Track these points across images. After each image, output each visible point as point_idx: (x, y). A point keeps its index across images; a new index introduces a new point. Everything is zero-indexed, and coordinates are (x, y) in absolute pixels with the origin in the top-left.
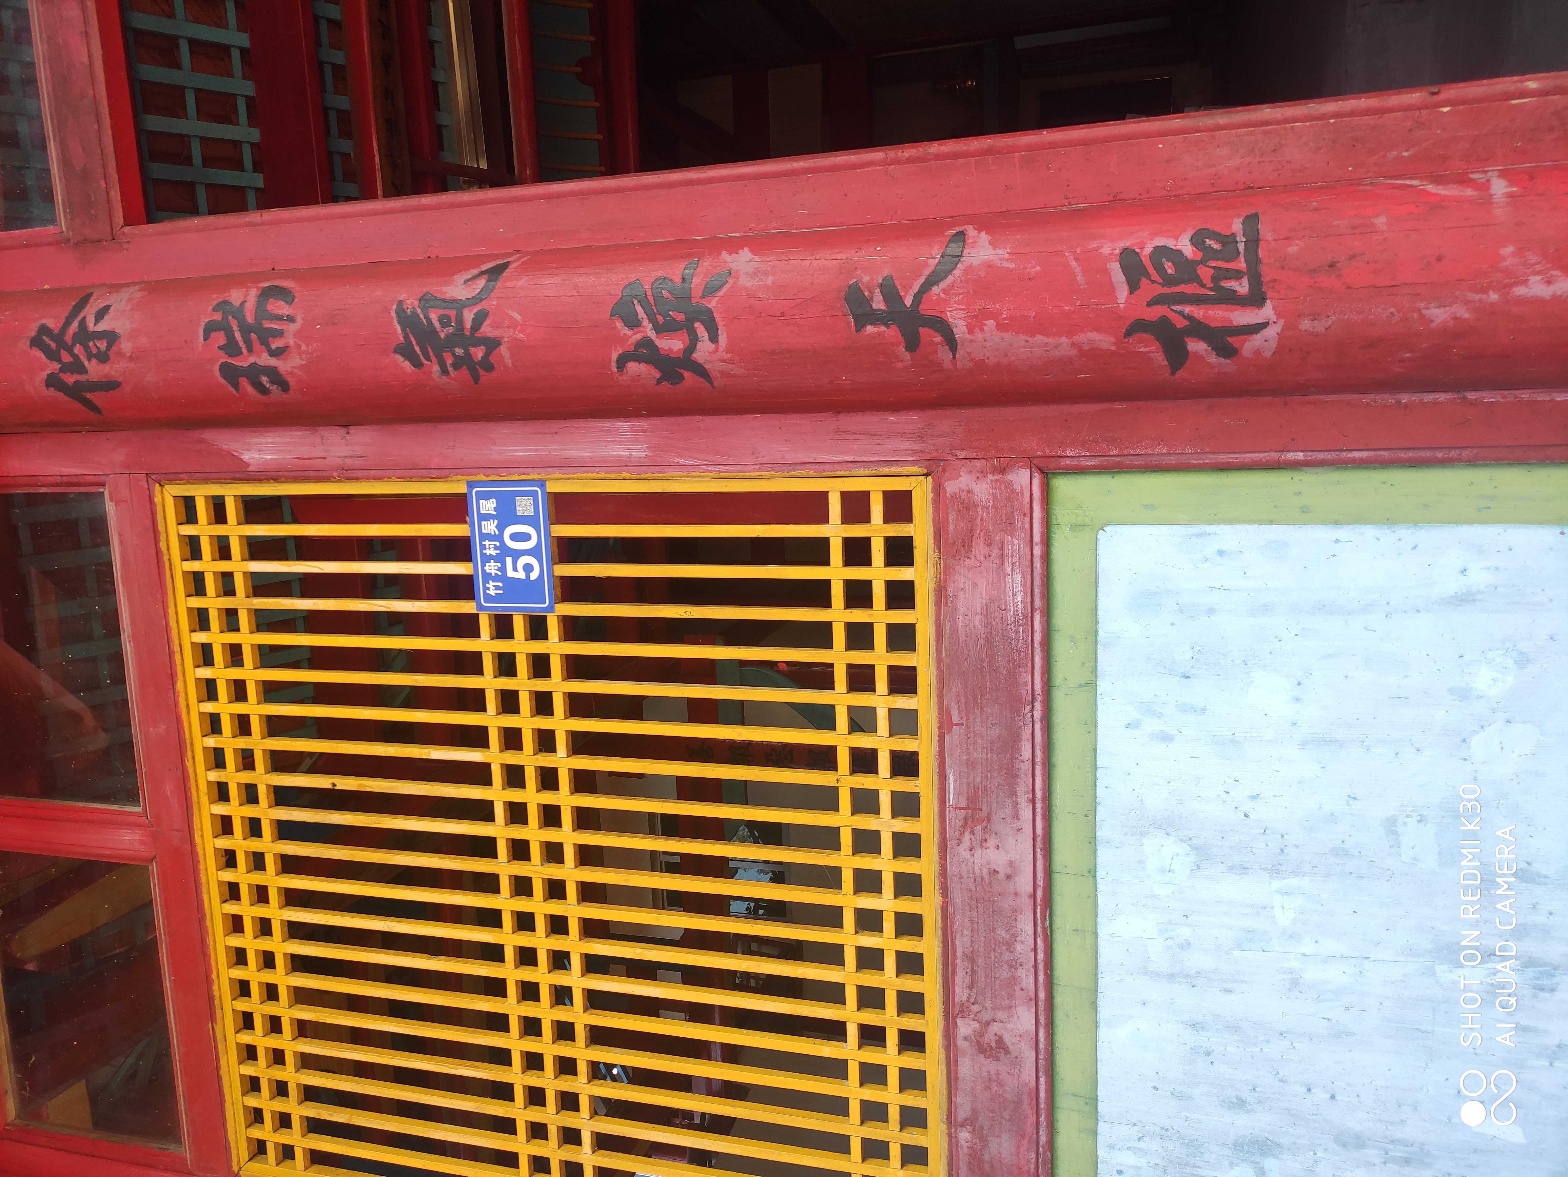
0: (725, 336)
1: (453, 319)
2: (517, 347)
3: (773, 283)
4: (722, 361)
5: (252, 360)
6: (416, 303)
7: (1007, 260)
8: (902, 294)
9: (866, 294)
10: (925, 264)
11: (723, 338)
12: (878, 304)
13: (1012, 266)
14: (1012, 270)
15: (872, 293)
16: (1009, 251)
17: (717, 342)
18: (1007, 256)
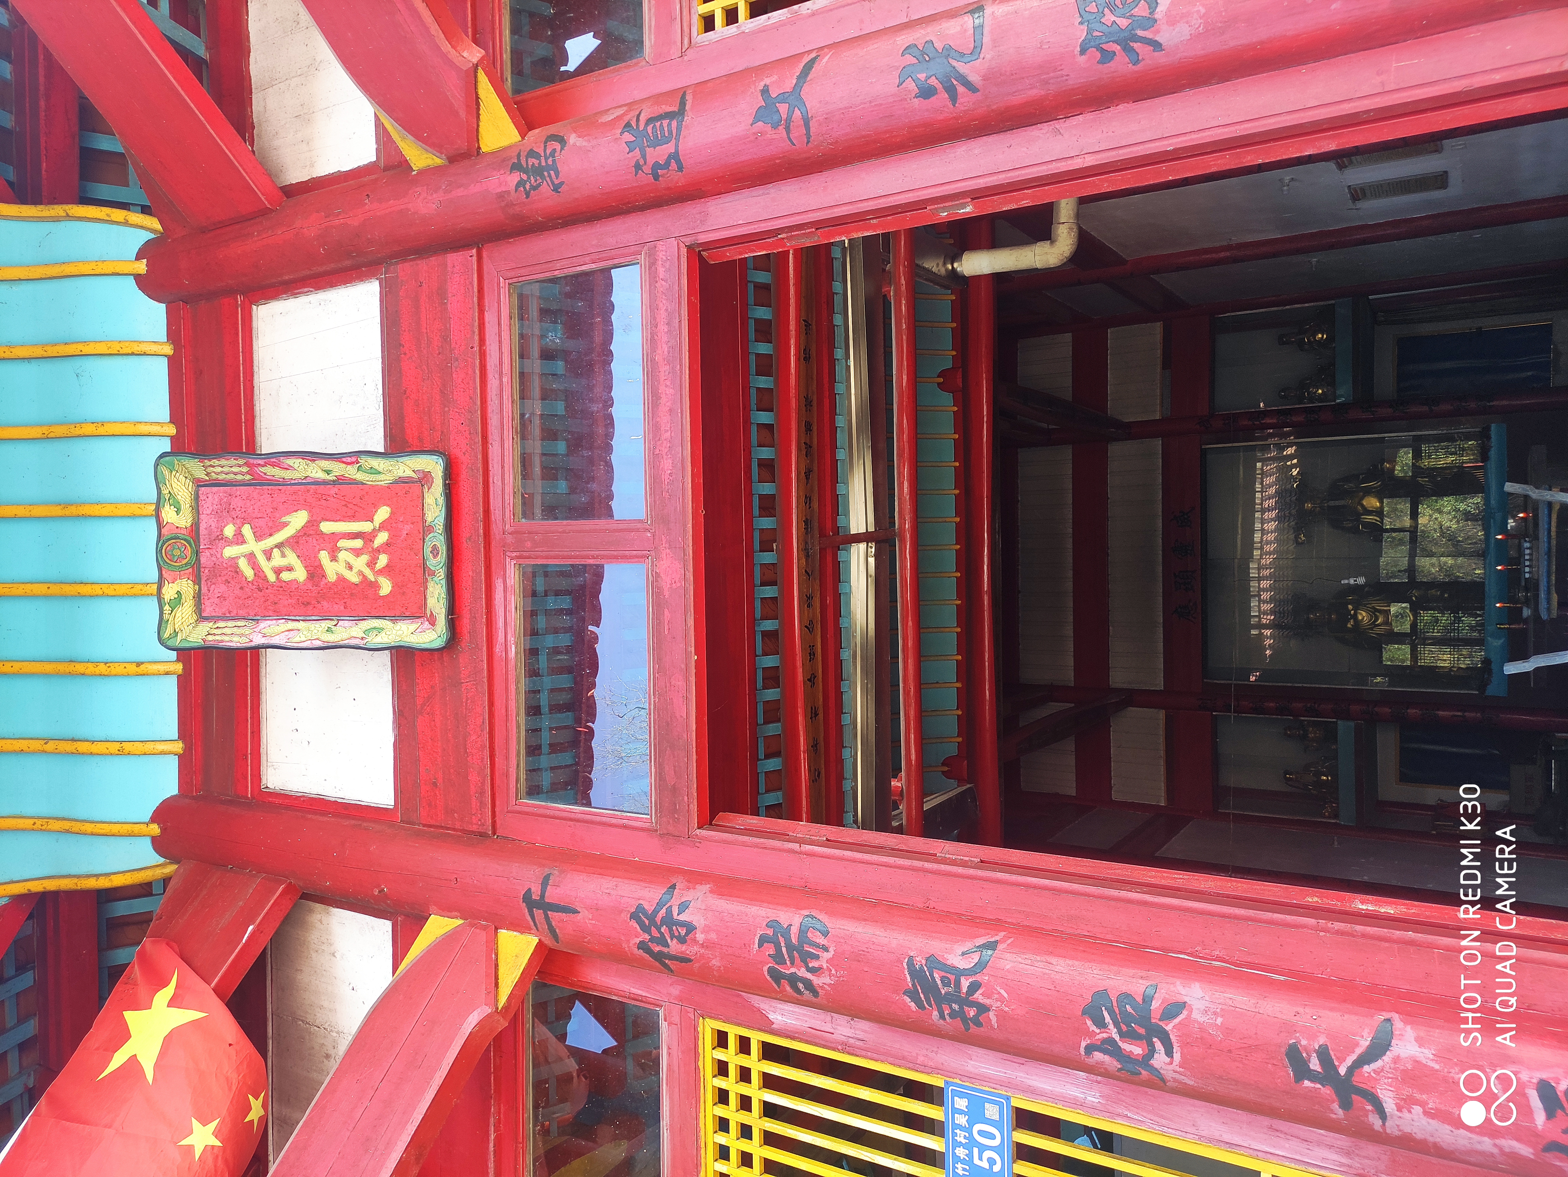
0: (1179, 1054)
1: (952, 982)
2: (1002, 1016)
3: (1222, 1023)
4: (1175, 1072)
5: (793, 970)
6: (924, 962)
7: (1432, 1060)
8: (1337, 1063)
9: (1304, 1055)
10: (1357, 1044)
11: (1177, 1056)
12: (1315, 1064)
13: (1437, 1067)
14: (1437, 1071)
15: (1309, 1056)
16: (1434, 1052)
17: (1172, 1057)
18: (1431, 1057)
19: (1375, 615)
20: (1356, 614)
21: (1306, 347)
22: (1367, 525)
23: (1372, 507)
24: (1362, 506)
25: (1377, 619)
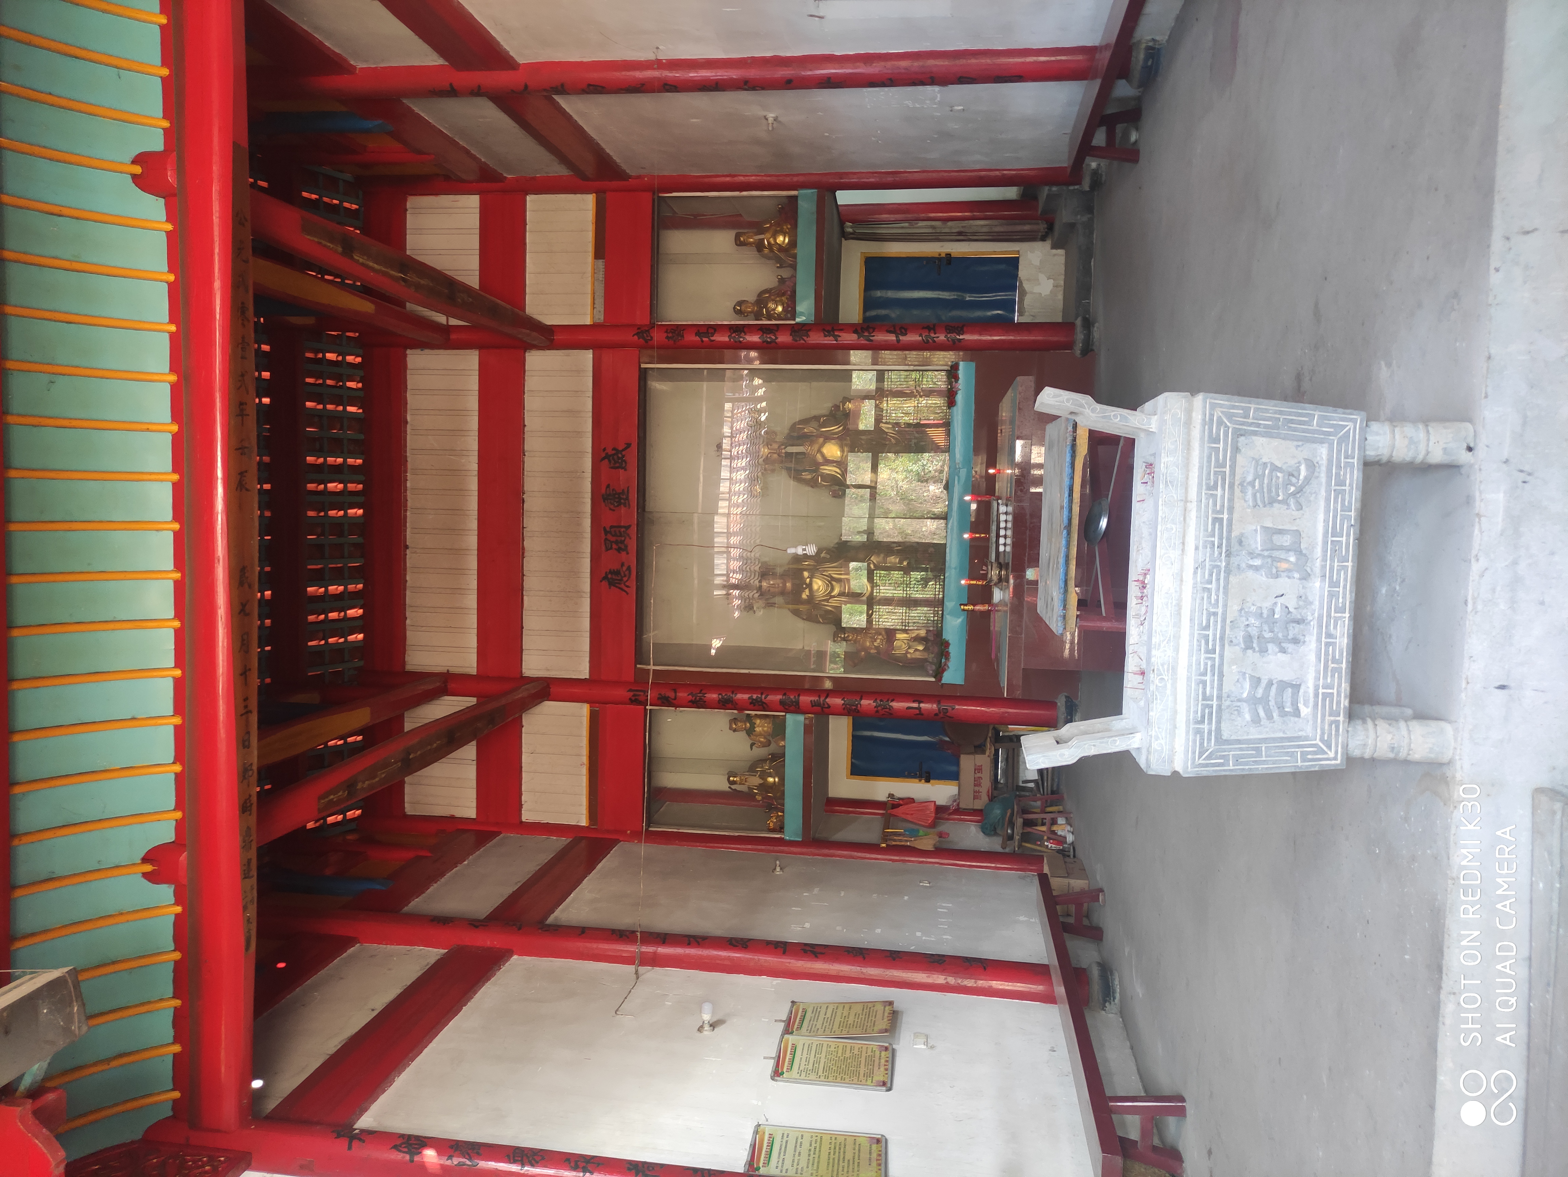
19: (832, 585)
20: (811, 584)
21: (766, 251)
22: (826, 477)
23: (831, 456)
24: (823, 456)
25: (833, 589)
